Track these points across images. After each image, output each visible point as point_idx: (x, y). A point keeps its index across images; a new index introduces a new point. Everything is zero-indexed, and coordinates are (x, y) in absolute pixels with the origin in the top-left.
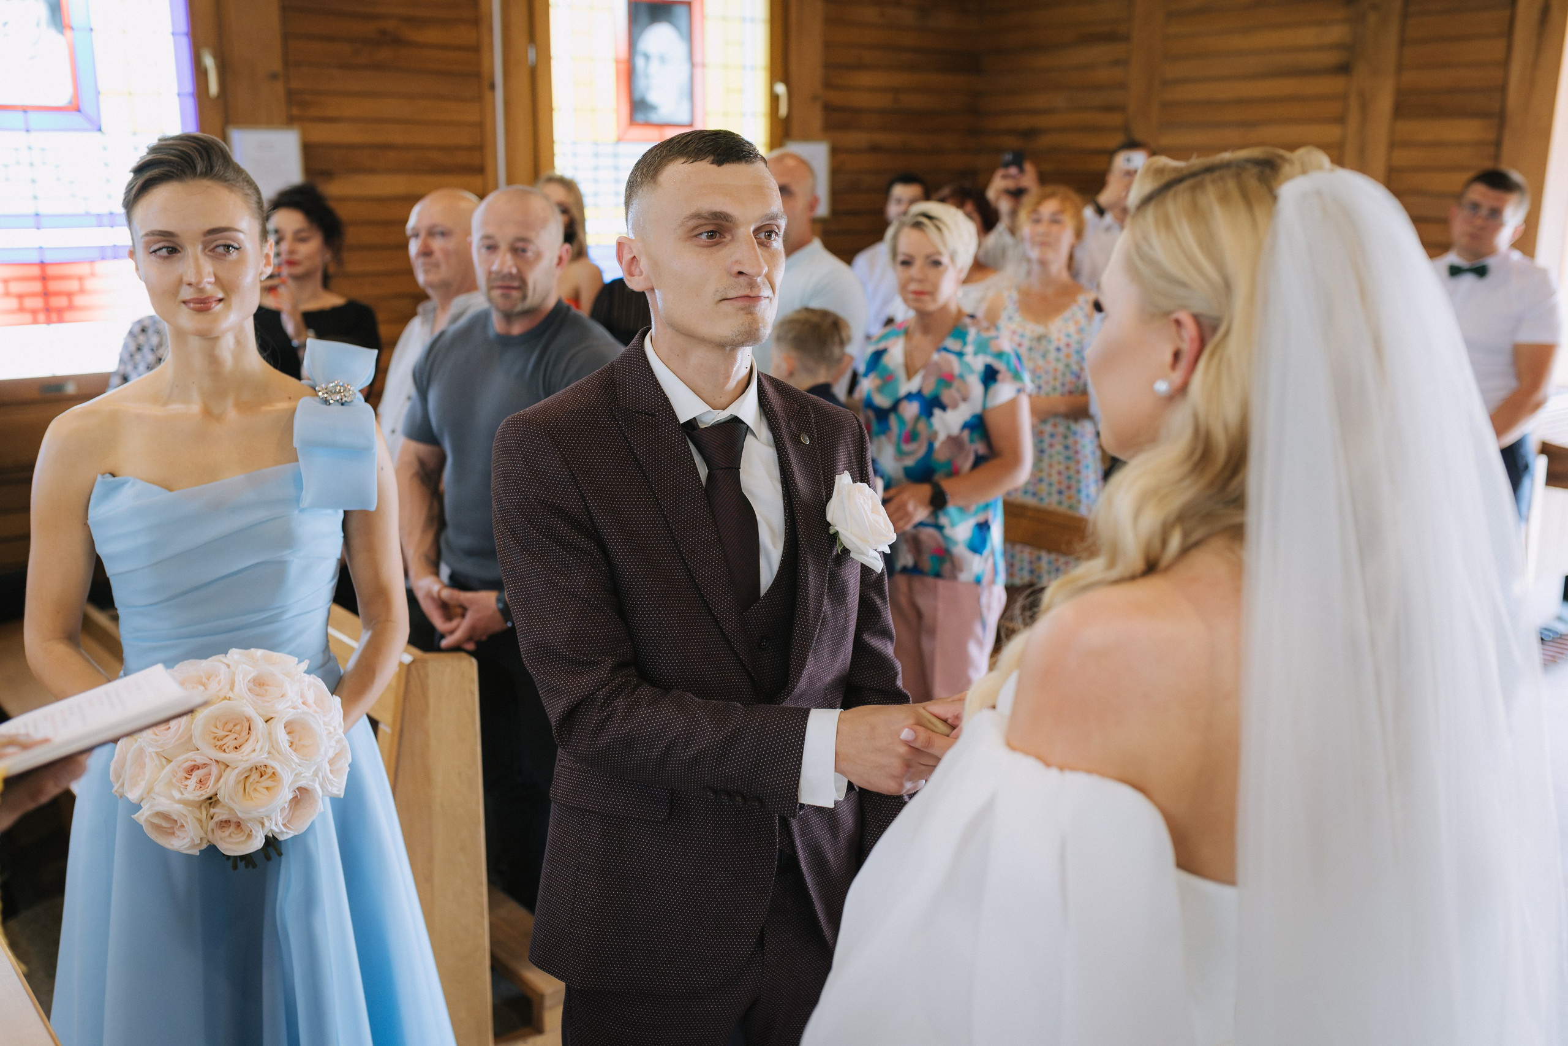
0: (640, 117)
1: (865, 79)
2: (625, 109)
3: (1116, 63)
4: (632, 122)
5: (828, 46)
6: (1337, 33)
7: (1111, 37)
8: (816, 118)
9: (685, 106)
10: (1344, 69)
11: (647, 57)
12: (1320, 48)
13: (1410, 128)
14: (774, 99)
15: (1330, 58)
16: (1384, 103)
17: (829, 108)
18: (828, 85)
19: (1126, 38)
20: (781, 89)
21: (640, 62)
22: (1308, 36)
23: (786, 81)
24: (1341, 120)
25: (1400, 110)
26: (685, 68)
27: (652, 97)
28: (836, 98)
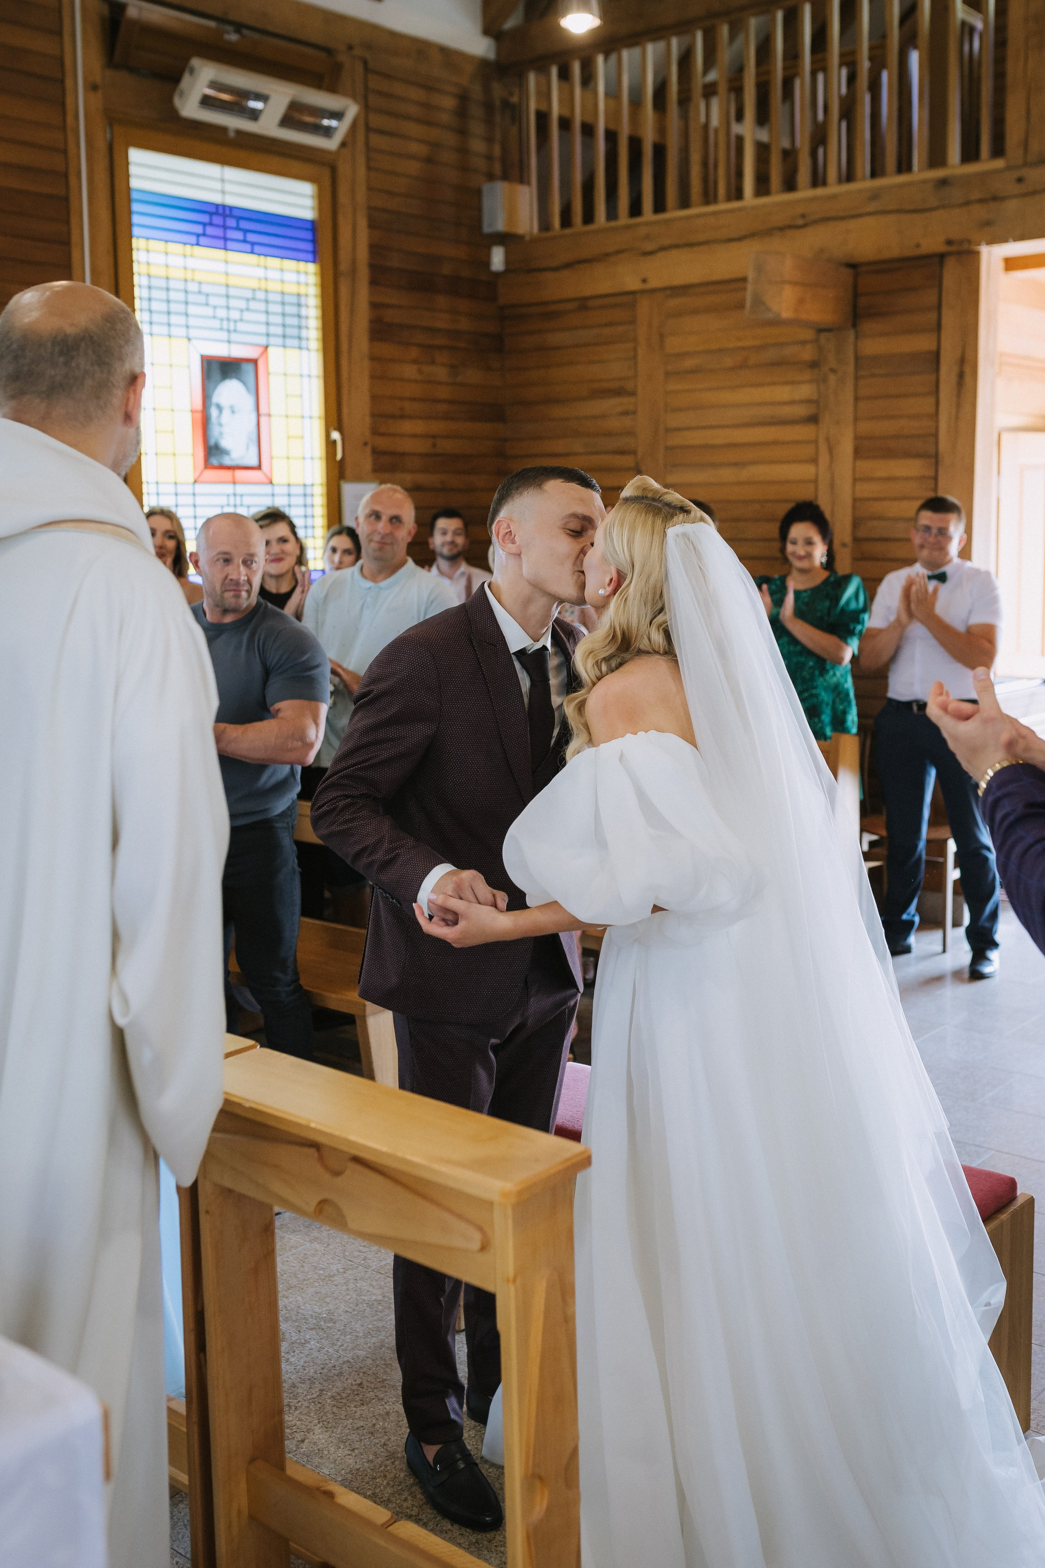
0: (214, 461)
1: (408, 427)
2: (201, 454)
3: (625, 413)
4: (207, 465)
5: (374, 398)
6: (806, 391)
7: (620, 392)
8: (367, 462)
9: (254, 450)
10: (813, 419)
11: (220, 408)
12: (792, 403)
13: (866, 466)
14: (330, 445)
15: (802, 411)
16: (847, 447)
17: (376, 452)
18: (375, 432)
19: (633, 394)
20: (336, 435)
21: (214, 412)
22: (783, 393)
23: (340, 429)
24: (814, 460)
25: (858, 453)
26: (254, 416)
27: (225, 443)
28: (383, 443)
